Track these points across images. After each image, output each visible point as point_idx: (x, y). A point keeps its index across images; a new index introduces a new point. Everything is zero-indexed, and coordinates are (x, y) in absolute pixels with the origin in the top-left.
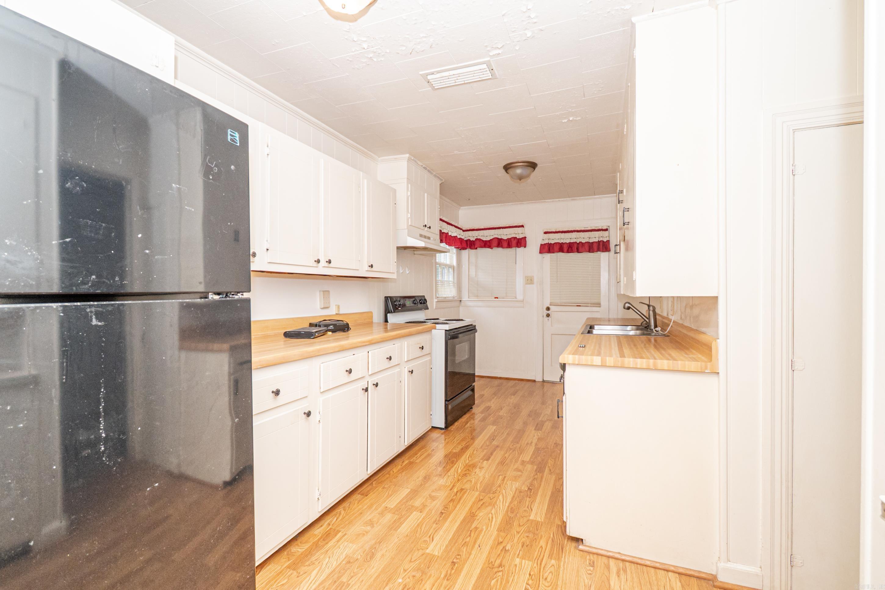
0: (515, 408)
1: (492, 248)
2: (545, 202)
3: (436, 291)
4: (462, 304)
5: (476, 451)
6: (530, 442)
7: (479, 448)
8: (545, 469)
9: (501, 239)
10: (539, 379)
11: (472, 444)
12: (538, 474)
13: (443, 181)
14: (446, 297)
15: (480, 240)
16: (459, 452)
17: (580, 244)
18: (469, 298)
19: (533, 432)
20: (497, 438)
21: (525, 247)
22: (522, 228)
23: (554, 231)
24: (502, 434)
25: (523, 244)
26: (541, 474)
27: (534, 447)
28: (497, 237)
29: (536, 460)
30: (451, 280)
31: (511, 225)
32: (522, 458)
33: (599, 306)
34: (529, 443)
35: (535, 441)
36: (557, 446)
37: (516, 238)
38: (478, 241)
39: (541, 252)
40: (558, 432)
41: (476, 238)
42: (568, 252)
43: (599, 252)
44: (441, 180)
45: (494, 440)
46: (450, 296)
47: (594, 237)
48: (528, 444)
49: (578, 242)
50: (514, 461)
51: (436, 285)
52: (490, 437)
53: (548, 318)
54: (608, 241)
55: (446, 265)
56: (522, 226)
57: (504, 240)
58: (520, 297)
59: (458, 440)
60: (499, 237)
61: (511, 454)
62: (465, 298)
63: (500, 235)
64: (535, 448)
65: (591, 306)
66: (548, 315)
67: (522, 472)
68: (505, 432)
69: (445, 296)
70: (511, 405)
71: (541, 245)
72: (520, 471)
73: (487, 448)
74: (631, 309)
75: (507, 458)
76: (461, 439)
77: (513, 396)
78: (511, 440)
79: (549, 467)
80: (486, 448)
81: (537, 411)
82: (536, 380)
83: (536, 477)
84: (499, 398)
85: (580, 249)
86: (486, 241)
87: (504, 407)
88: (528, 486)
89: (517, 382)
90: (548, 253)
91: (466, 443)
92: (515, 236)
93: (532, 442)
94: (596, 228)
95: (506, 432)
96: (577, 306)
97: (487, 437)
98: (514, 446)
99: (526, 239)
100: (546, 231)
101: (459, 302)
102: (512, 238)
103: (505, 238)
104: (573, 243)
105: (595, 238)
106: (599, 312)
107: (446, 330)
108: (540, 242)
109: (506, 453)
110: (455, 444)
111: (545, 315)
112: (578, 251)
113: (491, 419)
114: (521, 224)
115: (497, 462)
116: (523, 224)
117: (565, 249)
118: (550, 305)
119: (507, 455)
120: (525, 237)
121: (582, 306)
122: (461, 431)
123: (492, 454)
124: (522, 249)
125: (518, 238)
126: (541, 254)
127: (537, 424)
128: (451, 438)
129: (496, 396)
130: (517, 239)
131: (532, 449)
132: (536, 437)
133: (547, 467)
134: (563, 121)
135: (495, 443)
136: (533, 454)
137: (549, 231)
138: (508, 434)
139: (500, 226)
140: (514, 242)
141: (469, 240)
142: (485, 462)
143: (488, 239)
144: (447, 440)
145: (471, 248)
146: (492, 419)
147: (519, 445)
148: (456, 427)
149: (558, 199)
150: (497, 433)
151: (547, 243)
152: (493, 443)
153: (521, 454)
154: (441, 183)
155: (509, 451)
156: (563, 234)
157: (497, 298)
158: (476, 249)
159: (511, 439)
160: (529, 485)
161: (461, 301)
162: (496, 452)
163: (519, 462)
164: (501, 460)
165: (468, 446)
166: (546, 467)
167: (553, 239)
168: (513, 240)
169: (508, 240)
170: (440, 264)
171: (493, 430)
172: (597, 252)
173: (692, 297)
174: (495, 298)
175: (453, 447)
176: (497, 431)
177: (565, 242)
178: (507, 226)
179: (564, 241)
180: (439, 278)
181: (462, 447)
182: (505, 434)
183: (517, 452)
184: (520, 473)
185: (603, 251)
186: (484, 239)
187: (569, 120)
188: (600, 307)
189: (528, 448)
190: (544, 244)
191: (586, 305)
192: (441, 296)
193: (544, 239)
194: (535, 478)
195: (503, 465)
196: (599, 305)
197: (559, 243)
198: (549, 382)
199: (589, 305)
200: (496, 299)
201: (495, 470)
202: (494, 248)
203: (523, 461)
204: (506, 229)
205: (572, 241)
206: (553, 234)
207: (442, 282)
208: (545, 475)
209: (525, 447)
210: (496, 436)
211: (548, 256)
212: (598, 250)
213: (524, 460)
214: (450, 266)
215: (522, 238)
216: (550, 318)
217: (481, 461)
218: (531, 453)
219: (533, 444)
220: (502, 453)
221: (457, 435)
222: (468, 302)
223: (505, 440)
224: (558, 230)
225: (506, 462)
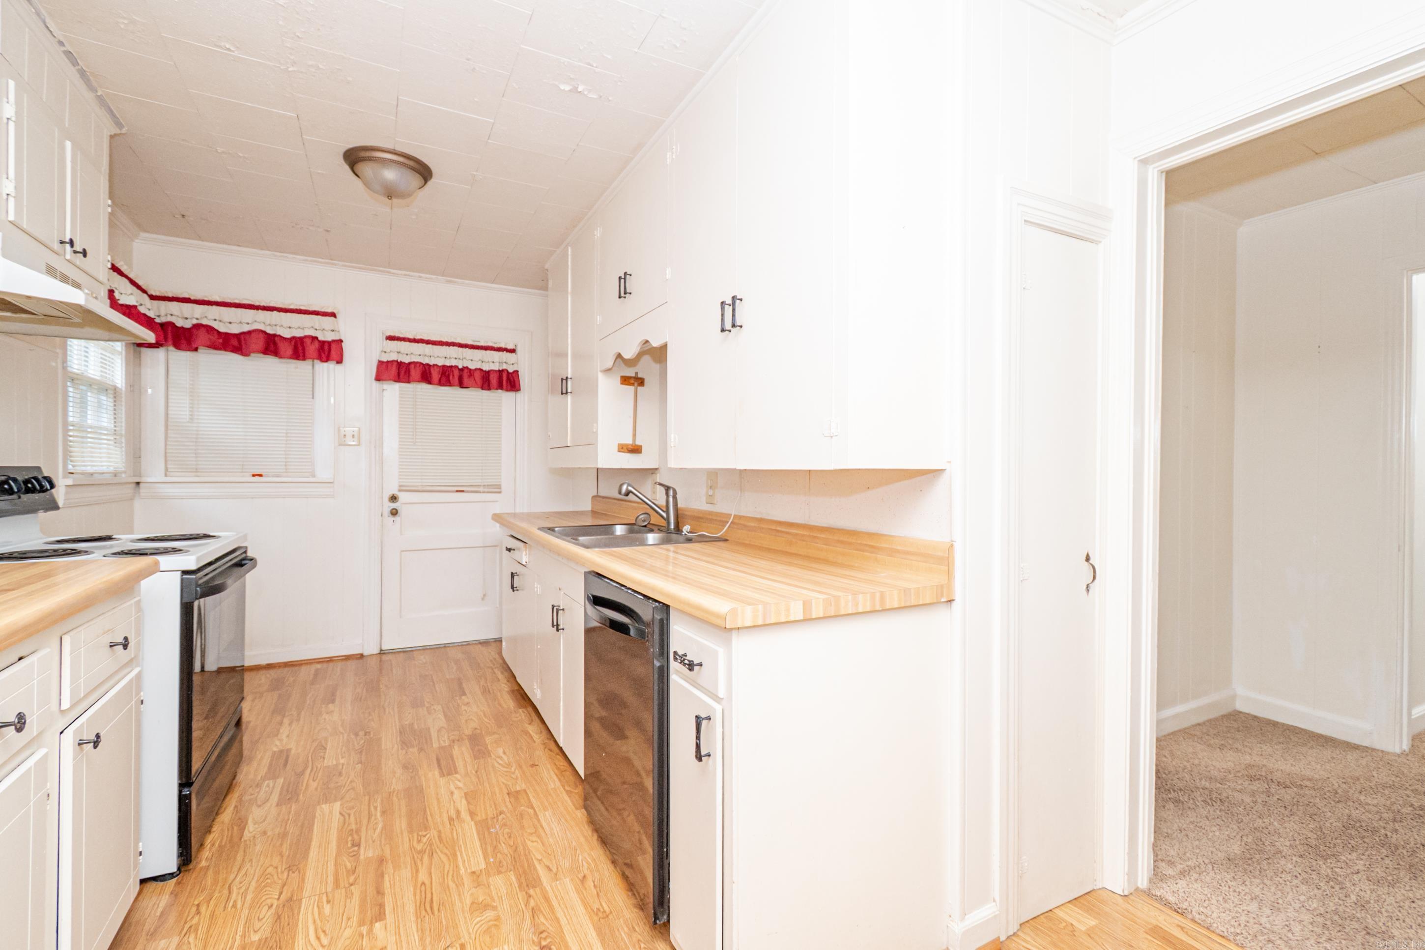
0: (356, 735)
1: (246, 354)
2: (389, 272)
3: (67, 454)
4: (141, 491)
5: (328, 902)
6: (453, 814)
7: (329, 889)
8: (535, 868)
9: (275, 335)
10: (370, 649)
11: (301, 888)
12: (531, 892)
13: (124, 131)
14: (92, 474)
15: (209, 329)
16: (273, 932)
17: (466, 371)
18: (166, 475)
19: (442, 781)
20: (363, 835)
21: (340, 361)
22: (333, 318)
23: (411, 337)
24: (369, 819)
25: (333, 353)
26: (538, 890)
27: (473, 823)
28: (263, 329)
29: (499, 855)
30: (105, 424)
31: (303, 308)
32: (466, 870)
33: (499, 490)
34: (454, 817)
35: (462, 805)
36: (517, 798)
37: (317, 338)
38: (202, 332)
39: (378, 378)
40: (496, 765)
41: (195, 322)
42: (440, 383)
43: (500, 391)
44: (119, 125)
45: (359, 845)
46: (104, 469)
47: (491, 362)
48: (451, 820)
49: (460, 367)
50: (451, 884)
51: (66, 435)
52: (341, 841)
53: (393, 519)
54: (516, 372)
55: (91, 384)
56: (333, 315)
57: (285, 339)
58: (323, 474)
59: (244, 895)
60: (270, 331)
61: (430, 868)
62: (153, 472)
63: (270, 325)
64: (476, 824)
65: (484, 492)
66: (394, 513)
67: (494, 908)
68: (372, 808)
69: (89, 469)
70: (341, 729)
71: (381, 363)
72: (486, 907)
73: (355, 880)
74: (631, 494)
75: (427, 882)
76: (253, 884)
77: (330, 705)
78: (404, 826)
79: (540, 861)
80: (352, 879)
81: (416, 727)
82: (365, 654)
83: (532, 903)
84: (298, 720)
85: (466, 380)
86: (226, 334)
87: (326, 739)
88: (533, 941)
89: (319, 666)
90: (395, 381)
91: (281, 893)
92: (314, 335)
93: (458, 812)
94: (496, 346)
95: (376, 808)
96: (457, 491)
97: (333, 845)
98: (424, 840)
99: (343, 344)
100: (392, 334)
101: (134, 485)
102: (306, 337)
103: (287, 334)
104: (451, 367)
105: (493, 362)
106: (497, 501)
107: (185, 572)
108: (376, 356)
109: (417, 871)
110: (246, 912)
111: (387, 511)
112: (461, 385)
113: (311, 786)
114: (329, 310)
115: (410, 909)
116: (335, 311)
117: (435, 376)
118: (400, 491)
119: (423, 876)
120: (341, 341)
121: (468, 492)
122: (239, 858)
123: (380, 892)
124: (331, 365)
125: (321, 338)
126: (378, 382)
127: (438, 760)
128: (216, 895)
129: (284, 716)
130: (319, 341)
131: (469, 829)
132: (457, 795)
133: (536, 863)
134: (562, 87)
135: (367, 853)
136: (482, 840)
137: (397, 335)
138: (384, 813)
139: (272, 304)
140: (312, 348)
141: (171, 324)
142: (378, 925)
143: (235, 329)
144: (203, 909)
145: (177, 346)
146: (313, 785)
147: (434, 833)
148: (214, 849)
149: (419, 272)
150: (352, 819)
151: (396, 359)
152: (362, 857)
153: (455, 855)
154: (115, 135)
155: (421, 860)
156: (430, 346)
157: (260, 475)
158: (196, 349)
159: (401, 824)
160: (536, 939)
161: (138, 483)
162: (386, 878)
163: (467, 881)
164: (418, 897)
165: (290, 899)
166: (534, 866)
167: (407, 354)
168: (308, 341)
169: (294, 341)
170: (75, 379)
171: (336, 816)
172: (497, 389)
173: (810, 471)
174: (254, 476)
175: (241, 929)
176: (349, 815)
177: (435, 363)
178: (292, 307)
179: (432, 362)
180: (73, 417)
181: (273, 910)
182: (379, 814)
183: (442, 856)
184: (490, 914)
185: (507, 390)
186: (222, 329)
187: (575, 90)
188: (500, 492)
189: (460, 831)
190: (388, 362)
191: (475, 489)
192: (79, 469)
193: (388, 351)
194: (533, 909)
195: (433, 913)
196: (497, 489)
197: (421, 363)
198: (394, 652)
199: (481, 489)
200: (257, 479)
201: (422, 939)
202: (252, 355)
203: (474, 873)
204: (289, 314)
205: (448, 363)
206: (408, 343)
207: (82, 428)
208: (548, 888)
209: (452, 833)
210: (358, 831)
211: (393, 390)
212: (500, 386)
213: (473, 870)
214: (103, 388)
215: (334, 341)
216: (397, 518)
217: (364, 930)
218: (477, 843)
219: (465, 815)
220: (406, 873)
221: (232, 877)
222: (163, 485)
223: (388, 833)
224: (418, 337)
225: (435, 899)
